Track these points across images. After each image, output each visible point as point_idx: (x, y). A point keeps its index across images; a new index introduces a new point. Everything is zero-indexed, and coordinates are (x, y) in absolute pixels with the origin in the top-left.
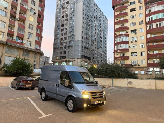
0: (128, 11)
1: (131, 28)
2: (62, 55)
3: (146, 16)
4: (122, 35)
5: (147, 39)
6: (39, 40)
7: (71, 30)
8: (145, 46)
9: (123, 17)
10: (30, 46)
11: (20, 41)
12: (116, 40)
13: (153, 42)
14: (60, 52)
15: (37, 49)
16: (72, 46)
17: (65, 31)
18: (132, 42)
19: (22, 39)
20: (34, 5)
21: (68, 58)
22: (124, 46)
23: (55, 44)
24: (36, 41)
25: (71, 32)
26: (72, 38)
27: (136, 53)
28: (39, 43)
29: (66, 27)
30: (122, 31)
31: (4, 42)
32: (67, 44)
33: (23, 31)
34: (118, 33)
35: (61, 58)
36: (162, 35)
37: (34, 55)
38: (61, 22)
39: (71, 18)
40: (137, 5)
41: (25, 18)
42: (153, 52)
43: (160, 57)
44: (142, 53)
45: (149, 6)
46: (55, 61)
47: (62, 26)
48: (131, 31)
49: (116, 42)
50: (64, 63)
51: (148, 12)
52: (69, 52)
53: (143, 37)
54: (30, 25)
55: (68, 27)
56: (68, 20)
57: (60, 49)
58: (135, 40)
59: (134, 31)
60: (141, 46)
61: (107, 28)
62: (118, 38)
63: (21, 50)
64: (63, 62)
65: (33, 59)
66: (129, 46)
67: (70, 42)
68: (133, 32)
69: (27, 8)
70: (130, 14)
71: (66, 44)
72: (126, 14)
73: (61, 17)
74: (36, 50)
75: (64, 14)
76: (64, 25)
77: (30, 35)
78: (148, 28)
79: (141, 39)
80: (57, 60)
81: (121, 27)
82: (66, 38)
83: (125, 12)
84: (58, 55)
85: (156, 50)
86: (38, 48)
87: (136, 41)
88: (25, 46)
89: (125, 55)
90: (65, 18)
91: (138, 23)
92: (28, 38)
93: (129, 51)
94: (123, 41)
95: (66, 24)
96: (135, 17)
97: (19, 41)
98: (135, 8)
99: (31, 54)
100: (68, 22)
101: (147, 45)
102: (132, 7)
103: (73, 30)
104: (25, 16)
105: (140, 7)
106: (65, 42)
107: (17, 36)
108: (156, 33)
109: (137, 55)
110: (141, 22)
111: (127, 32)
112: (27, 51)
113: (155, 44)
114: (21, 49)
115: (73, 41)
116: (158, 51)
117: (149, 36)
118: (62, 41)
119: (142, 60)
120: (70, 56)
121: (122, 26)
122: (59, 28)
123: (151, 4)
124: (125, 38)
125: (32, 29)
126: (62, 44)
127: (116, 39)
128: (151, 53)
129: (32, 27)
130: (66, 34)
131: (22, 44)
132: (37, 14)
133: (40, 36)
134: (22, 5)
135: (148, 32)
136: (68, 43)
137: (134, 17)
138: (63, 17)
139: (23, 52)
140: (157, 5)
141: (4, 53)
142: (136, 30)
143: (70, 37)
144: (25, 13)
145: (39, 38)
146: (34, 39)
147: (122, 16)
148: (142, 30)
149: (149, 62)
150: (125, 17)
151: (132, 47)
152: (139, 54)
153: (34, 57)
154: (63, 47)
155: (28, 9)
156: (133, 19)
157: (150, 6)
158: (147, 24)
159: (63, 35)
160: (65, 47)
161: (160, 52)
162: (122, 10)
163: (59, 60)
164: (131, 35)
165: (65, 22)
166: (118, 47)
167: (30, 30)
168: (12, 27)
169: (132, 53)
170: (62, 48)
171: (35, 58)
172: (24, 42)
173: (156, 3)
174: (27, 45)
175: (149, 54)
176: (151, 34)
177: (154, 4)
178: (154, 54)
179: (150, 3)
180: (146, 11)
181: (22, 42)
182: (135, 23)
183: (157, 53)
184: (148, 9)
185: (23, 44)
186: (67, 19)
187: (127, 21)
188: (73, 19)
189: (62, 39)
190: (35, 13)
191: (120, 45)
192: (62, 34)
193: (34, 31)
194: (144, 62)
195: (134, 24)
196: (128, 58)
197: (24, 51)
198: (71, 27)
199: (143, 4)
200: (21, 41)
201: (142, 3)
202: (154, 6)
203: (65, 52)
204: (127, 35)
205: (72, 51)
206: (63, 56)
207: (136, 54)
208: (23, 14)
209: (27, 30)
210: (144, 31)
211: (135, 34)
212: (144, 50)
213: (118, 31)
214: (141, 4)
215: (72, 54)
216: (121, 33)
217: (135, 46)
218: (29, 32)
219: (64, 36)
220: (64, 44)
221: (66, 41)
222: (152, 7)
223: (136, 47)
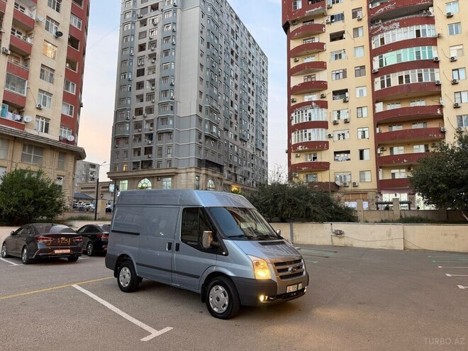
0: (324, 38)
1: (334, 85)
2: (138, 159)
3: (373, 53)
4: (309, 103)
5: (376, 115)
6: (71, 114)
7: (167, 86)
8: (370, 134)
9: (313, 54)
10: (46, 131)
11: (14, 118)
12: (294, 118)
13: (391, 124)
14: (135, 150)
15: (67, 141)
16: (170, 133)
17: (148, 87)
18: (335, 123)
19: (20, 110)
20: (58, 10)
21: (158, 166)
22: (316, 135)
23: (117, 125)
24: (63, 116)
25: (165, 92)
26: (168, 108)
27: (348, 152)
28: (71, 123)
29: (152, 77)
30: (310, 93)
32: (155, 125)
33: (24, 85)
34: (299, 100)
35: (135, 166)
36: (412, 105)
37: (57, 157)
38: (135, 61)
39: (166, 52)
40: (348, 25)
41: (30, 46)
42: (391, 149)
43: (409, 164)
44: (361, 152)
45: (380, 29)
46: (118, 175)
47: (141, 73)
48: (335, 93)
49: (293, 123)
50: (146, 183)
51: (376, 44)
52: (160, 149)
53: (365, 110)
54: (45, 69)
55: (156, 76)
56: (158, 57)
57: (135, 140)
58: (343, 117)
59: (341, 93)
60: (360, 134)
61: (267, 83)
62: (299, 113)
63: (16, 144)
64: (144, 178)
65: (55, 171)
66: (330, 135)
67: (164, 120)
68: (338, 97)
69: (34, 18)
70: (331, 47)
71: (152, 125)
72: (320, 47)
73: (137, 48)
74: (63, 145)
75: (146, 40)
76: (146, 72)
77: (45, 98)
78: (378, 87)
79: (360, 115)
80: (126, 174)
81: (306, 81)
82: (150, 110)
83: (316, 40)
84: (126, 159)
85: (399, 145)
86: (71, 138)
87: (346, 122)
88: (28, 130)
89: (319, 160)
90: (147, 52)
91: (351, 73)
92: (39, 108)
93: (328, 148)
94: (313, 120)
95: (152, 69)
96: (343, 55)
97: (9, 116)
98: (343, 32)
99: (49, 156)
100: (158, 64)
101: (375, 131)
102: (336, 27)
103: (172, 85)
104: (29, 40)
105: (356, 30)
106: (147, 121)
107: (4, 102)
108: (399, 101)
109: (349, 159)
110: (360, 70)
111: (323, 97)
112: (37, 147)
113: (395, 128)
114: (16, 140)
115: (172, 118)
116: (402, 148)
117: (380, 107)
118: (139, 118)
119: (362, 173)
120: (163, 161)
121: (309, 80)
122: (129, 80)
123: (385, 23)
124: (318, 113)
125: (51, 81)
126: (138, 125)
127: (293, 115)
128: (387, 153)
129: (52, 75)
130: (151, 96)
131: (20, 125)
132: (66, 37)
133: (74, 102)
134: (21, 7)
135: (377, 97)
136: (158, 125)
137: (340, 55)
138: (142, 48)
139: (24, 150)
140: (400, 27)
142: (346, 90)
143: (163, 105)
144: (29, 32)
145: (71, 107)
146: (56, 110)
147: (310, 51)
148: (361, 92)
149: (381, 178)
150: (317, 55)
151: (336, 137)
152: (355, 155)
153: (56, 166)
154: (143, 136)
155: (38, 22)
156: (338, 60)
157: (382, 27)
158: (375, 74)
159: (142, 101)
160: (150, 136)
161: (409, 151)
162: (310, 35)
163: (130, 174)
164: (334, 104)
165: (147, 63)
166: (298, 136)
167: (45, 85)
169: (336, 153)
170: (138, 137)
171: (61, 167)
172: (25, 119)
173: (396, 22)
174: (34, 130)
175: (382, 155)
176: (385, 102)
177: (392, 23)
178: (392, 155)
179: (383, 20)
180: (372, 42)
181: (21, 120)
182: (345, 72)
183: (402, 153)
184: (377, 34)
185: (23, 127)
186: (155, 54)
187: (322, 66)
188: (173, 54)
189: (139, 111)
190: (59, 34)
191: (305, 131)
192: (140, 98)
193: (58, 87)
194: (368, 177)
195: (341, 75)
196: (325, 166)
197: (24, 146)
198: (165, 78)
199: (365, 23)
200: (18, 117)
201: (361, 19)
202: (392, 29)
203: (148, 150)
204: (323, 105)
205: (170, 147)
206: (142, 161)
207: (346, 155)
208: (24, 34)
209: (35, 82)
210: (367, 93)
211: (345, 101)
212: (369, 145)
213: (298, 92)
214: (358, 20)
215: (169, 156)
216: (306, 98)
217: (343, 134)
218: (40, 90)
219: (145, 104)
220: (146, 126)
221: (151, 117)
222: (387, 31)
223: (347, 136)
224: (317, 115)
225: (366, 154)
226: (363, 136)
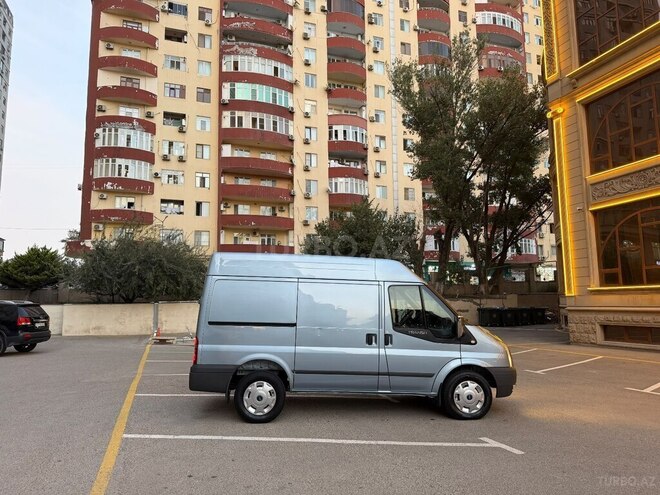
0: (156, 30)
1: (167, 104)
3: (224, 77)
4: (128, 120)
5: (222, 160)
8: (211, 182)
9: (138, 48)
12: (101, 136)
13: (237, 175)
18: (165, 159)
22: (137, 171)
27: (181, 203)
30: (130, 104)
34: (111, 110)
36: (263, 156)
40: (191, 25)
42: (236, 207)
43: (255, 227)
44: (199, 205)
45: (235, 48)
48: (167, 115)
49: (99, 144)
51: (228, 68)
53: (206, 150)
58: (177, 152)
59: (175, 118)
60: (198, 181)
61: (9, 58)
62: (110, 130)
66: (156, 174)
68: (171, 121)
70: (165, 47)
72: (150, 42)
78: (226, 124)
79: (199, 155)
81: (123, 84)
83: (145, 29)
85: (244, 202)
87: (181, 160)
89: (137, 208)
91: (191, 93)
93: (152, 192)
94: (132, 146)
96: (182, 65)
98: (185, 33)
101: (220, 180)
102: (175, 22)
105: (202, 36)
108: (249, 148)
109: (181, 213)
110: (204, 95)
111: (149, 115)
113: (242, 182)
116: (247, 207)
117: (227, 150)
119: (198, 233)
121: (129, 85)
123: (240, 43)
124: (141, 138)
127: (99, 131)
128: (230, 211)
135: (225, 137)
137: (178, 63)
140: (258, 56)
142: (184, 116)
147: (134, 42)
148: (203, 123)
149: (222, 242)
150: (143, 52)
151: (165, 179)
152: (189, 208)
156: (174, 70)
157: (236, 47)
158: (223, 106)
161: (255, 212)
162: (134, 17)
164: (165, 131)
166: (107, 166)
169: (163, 201)
173: (254, 47)
175: (224, 213)
176: (235, 146)
177: (249, 46)
178: (236, 215)
179: (238, 39)
180: (224, 62)
182: (183, 89)
183: (247, 213)
184: (229, 54)
187: (151, 70)
191: (114, 161)
194: (204, 239)
195: (178, 92)
196: (147, 218)
199: (214, 32)
201: (210, 25)
202: (248, 55)
204: (150, 128)
207: (176, 206)
210: (211, 127)
211: (181, 131)
212: (209, 196)
213: (111, 98)
214: (206, 25)
216: (123, 111)
217: (175, 177)
222: (242, 54)
223: (181, 180)
224: (140, 141)
225: (205, 208)
226: (203, 184)
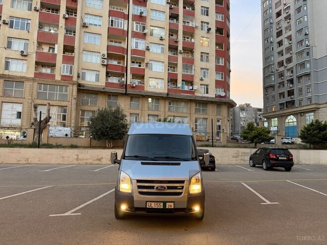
2: (283, 101)
6: (222, 78)
7: (302, 37)
10: (207, 93)
11: (188, 88)
14: (280, 94)
15: (221, 97)
16: (308, 75)
17: (286, 43)
19: (191, 83)
20: (207, 15)
21: (300, 104)
23: (266, 78)
24: (216, 81)
25: (301, 42)
26: (305, 54)
28: (224, 84)
29: (289, 34)
31: (164, 94)
32: (294, 71)
33: (192, 68)
35: (282, 107)
37: (216, 110)
38: (275, 27)
39: (299, 10)
41: (194, 43)
46: (270, 114)
47: (279, 34)
52: (300, 90)
54: (203, 55)
55: (292, 32)
56: (292, 17)
57: (279, 87)
63: (192, 103)
64: (290, 115)
65: (216, 117)
67: (302, 65)
69: (194, 26)
71: (292, 72)
73: (274, 15)
74: (218, 100)
75: (282, 7)
76: (284, 32)
77: (205, 72)
80: (275, 114)
82: (289, 60)
86: (223, 94)
88: (196, 94)
90: (284, 15)
92: (202, 80)
95: (289, 28)
97: (186, 88)
99: (211, 108)
100: (292, 22)
103: (306, 35)
104: (193, 40)
106: (288, 70)
107: (183, 81)
112: (202, 103)
114: (191, 101)
115: (308, 61)
118: (282, 69)
120: (304, 100)
122: (271, 42)
125: (207, 61)
126: (281, 75)
129: (207, 57)
130: (289, 49)
131: (192, 92)
132: (213, 30)
133: (224, 70)
134: (187, 22)
136: (296, 71)
138: (279, 14)
139: (196, 106)
141: (166, 111)
143: (300, 53)
144: (192, 36)
145: (222, 74)
146: (212, 77)
153: (215, 113)
154: (286, 82)
155: (196, 27)
159: (282, 55)
160: (291, 81)
163: (278, 113)
165: (284, 25)
167: (204, 65)
168: (174, 68)
170: (282, 84)
171: (219, 114)
172: (194, 88)
174: (200, 93)
181: (192, 89)
185: (193, 93)
186: (290, 14)
188: (305, 9)
189: (281, 64)
190: (209, 30)
192: (281, 53)
193: (212, 65)
197: (196, 103)
198: (300, 31)
200: (191, 88)
203: (291, 93)
205: (309, 87)
206: (286, 102)
208: (190, 38)
209: (198, 64)
215: (309, 95)
218: (202, 69)
219: (286, 56)
220: (288, 75)
221: (290, 65)
